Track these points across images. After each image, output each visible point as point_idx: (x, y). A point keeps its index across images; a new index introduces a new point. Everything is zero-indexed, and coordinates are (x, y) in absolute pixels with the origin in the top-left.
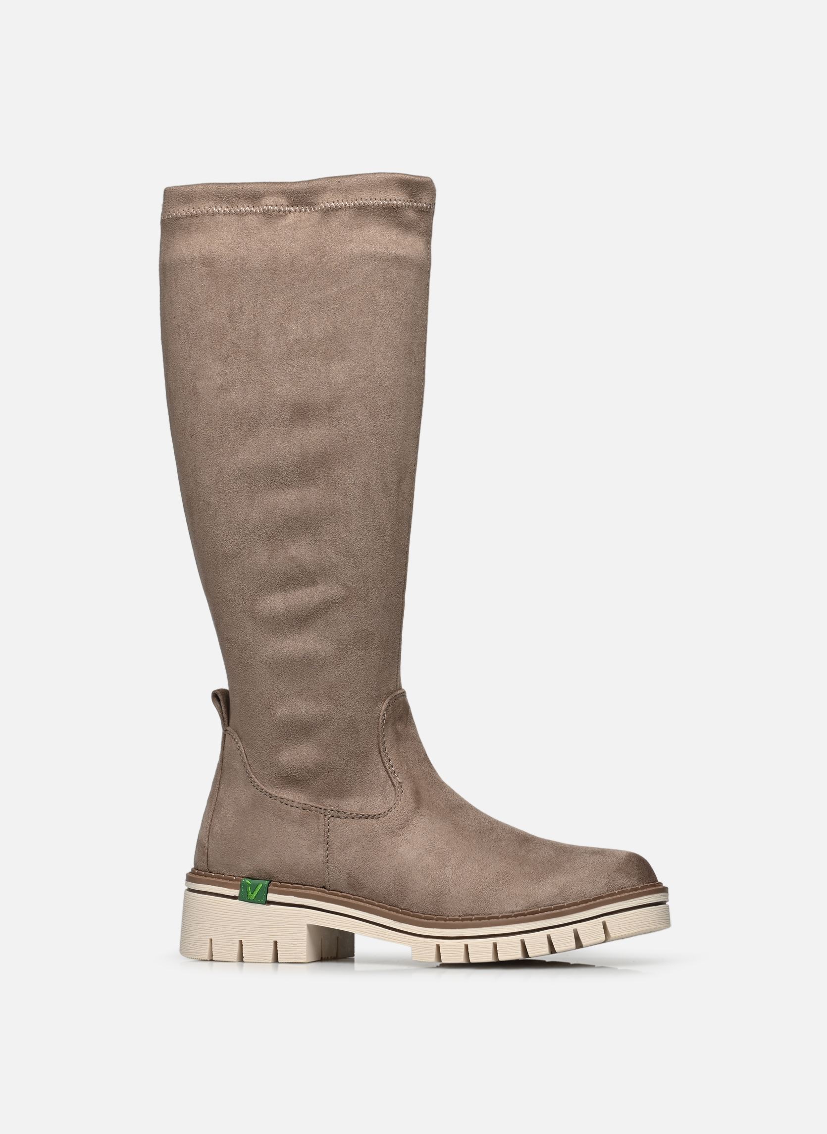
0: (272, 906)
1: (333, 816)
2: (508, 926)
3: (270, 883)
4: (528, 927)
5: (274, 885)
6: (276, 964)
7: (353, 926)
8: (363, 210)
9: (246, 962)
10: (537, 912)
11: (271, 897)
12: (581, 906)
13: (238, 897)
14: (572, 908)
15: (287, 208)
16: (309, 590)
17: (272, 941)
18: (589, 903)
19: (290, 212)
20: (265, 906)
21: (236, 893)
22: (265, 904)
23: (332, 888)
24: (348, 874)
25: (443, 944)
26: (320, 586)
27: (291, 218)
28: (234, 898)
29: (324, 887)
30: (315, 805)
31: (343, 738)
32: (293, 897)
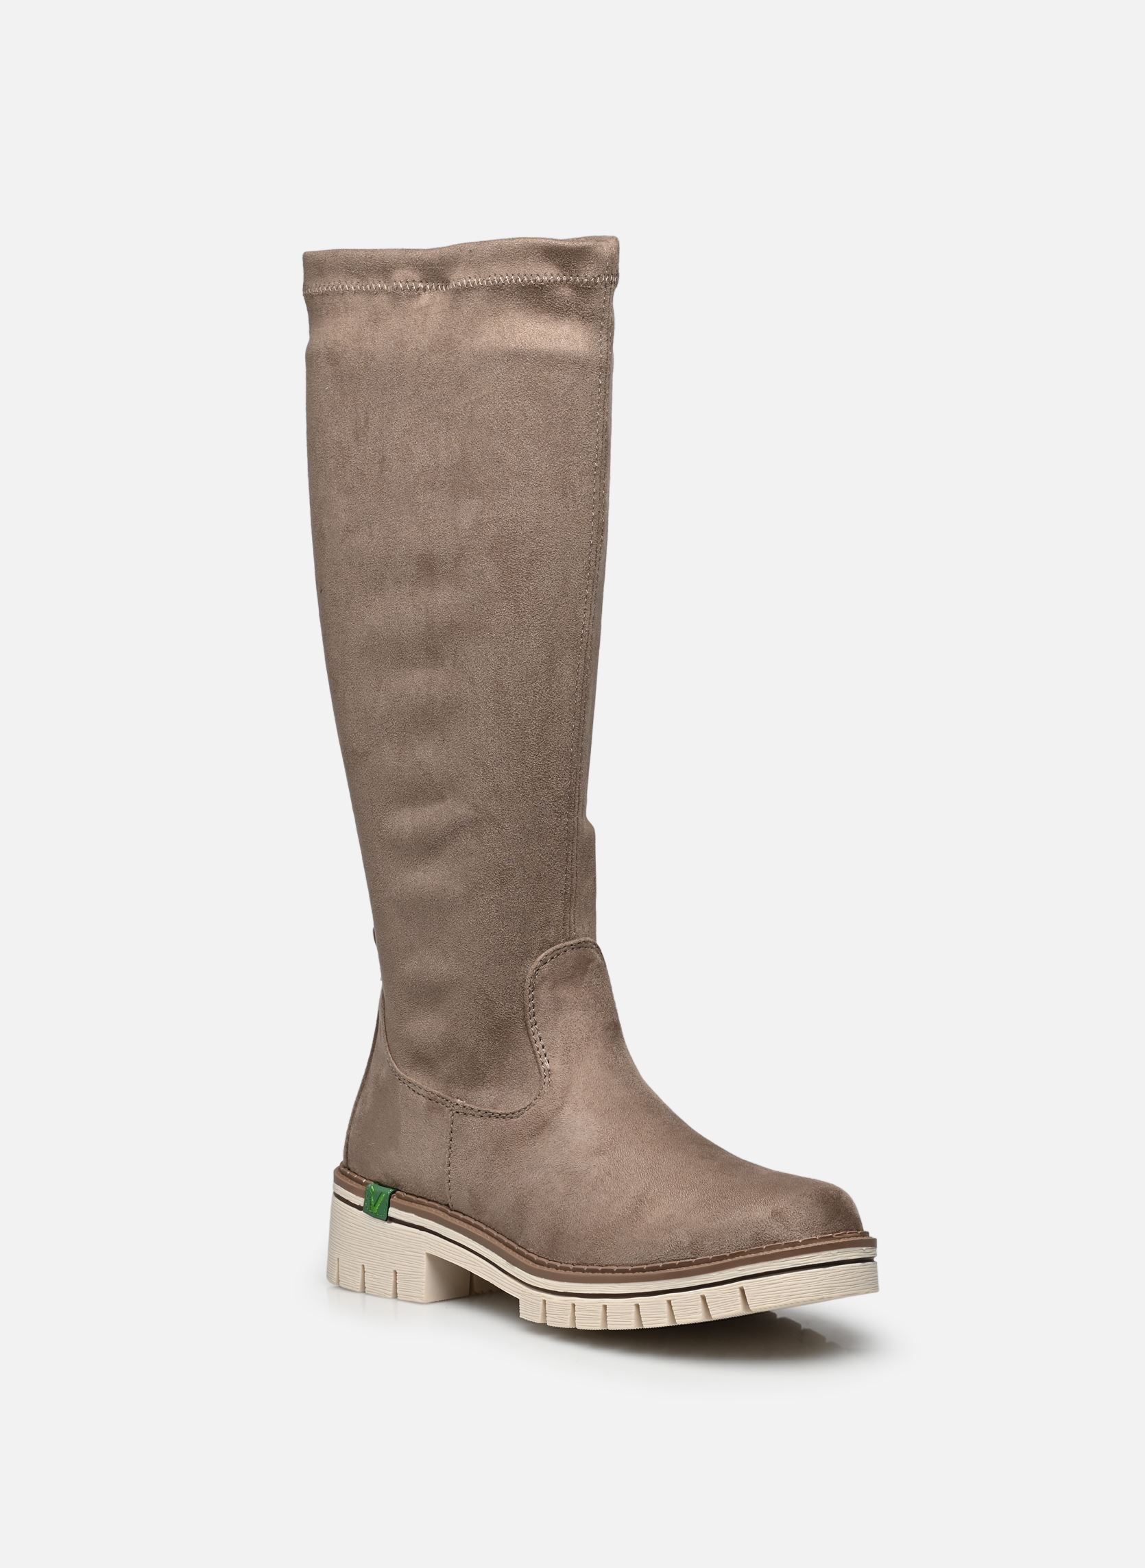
0: (393, 1224)
1: (457, 1112)
2: (622, 1284)
3: (394, 1192)
4: (645, 1288)
5: (399, 1197)
6: (395, 1300)
7: (469, 1262)
8: (498, 290)
9: (367, 1294)
10: (658, 1269)
11: (393, 1212)
12: (713, 1264)
13: (362, 1207)
14: (702, 1266)
15: (421, 285)
16: (438, 807)
17: (392, 1271)
18: (725, 1261)
19: (425, 289)
20: (386, 1223)
21: (360, 1201)
22: (386, 1221)
23: (456, 1209)
24: (470, 1191)
25: (550, 1300)
26: (449, 801)
27: (425, 298)
28: (359, 1208)
29: (448, 1205)
30: (442, 1095)
31: (473, 1007)
32: (413, 1215)
